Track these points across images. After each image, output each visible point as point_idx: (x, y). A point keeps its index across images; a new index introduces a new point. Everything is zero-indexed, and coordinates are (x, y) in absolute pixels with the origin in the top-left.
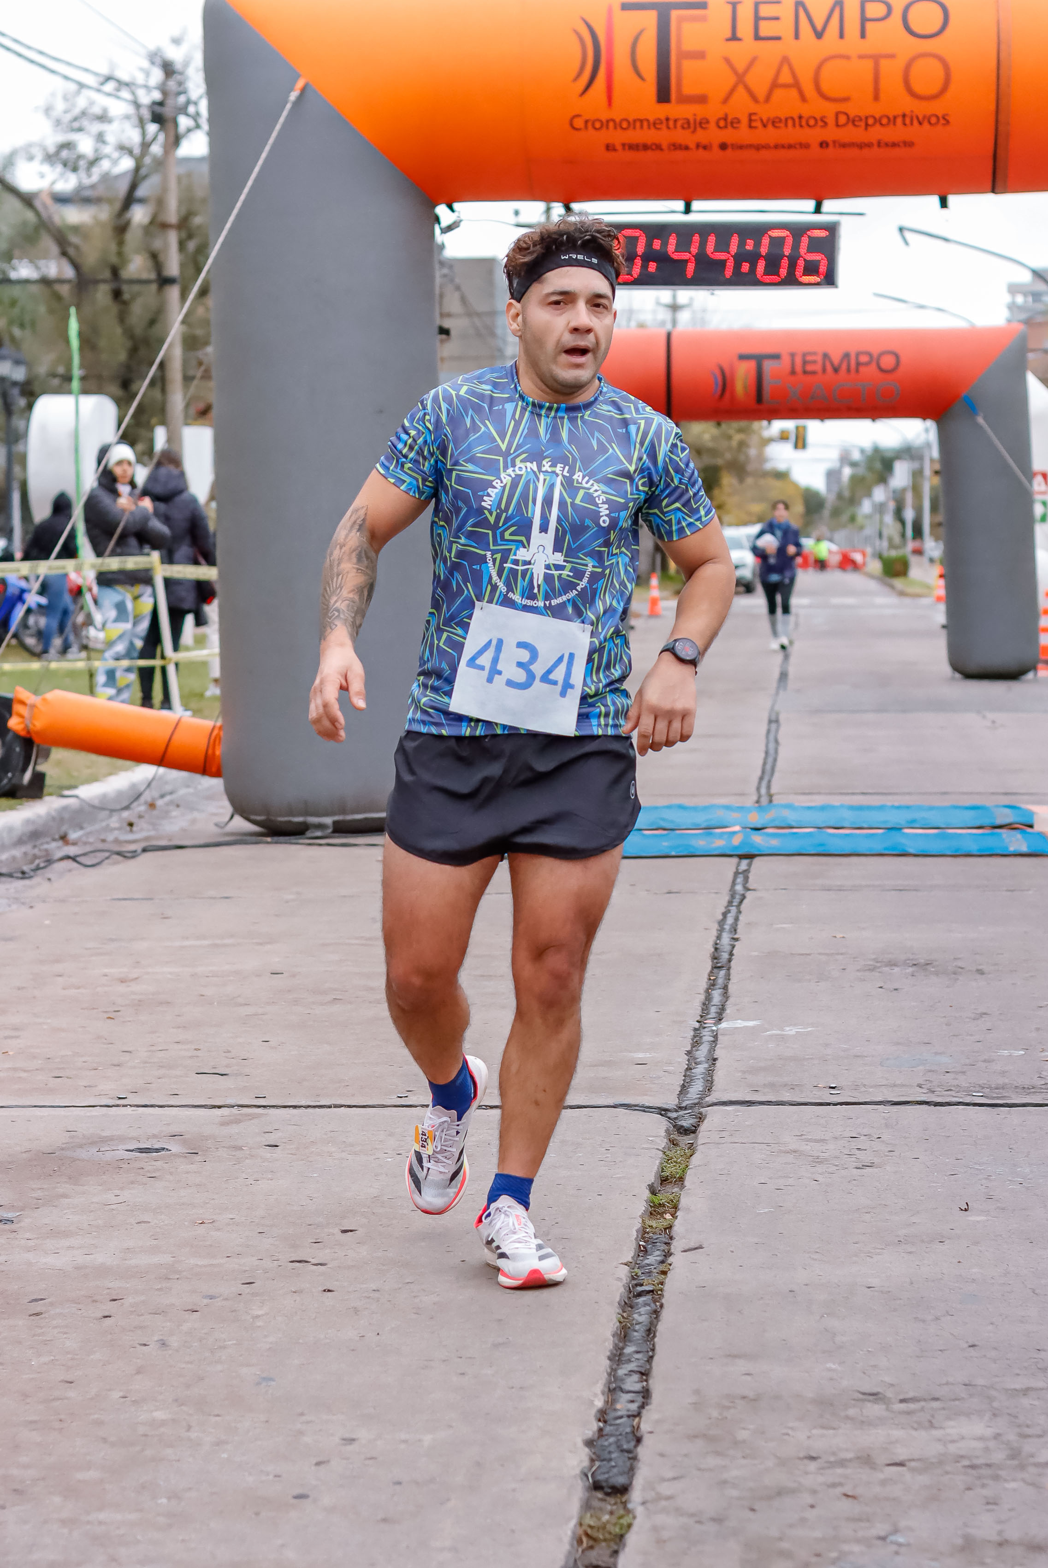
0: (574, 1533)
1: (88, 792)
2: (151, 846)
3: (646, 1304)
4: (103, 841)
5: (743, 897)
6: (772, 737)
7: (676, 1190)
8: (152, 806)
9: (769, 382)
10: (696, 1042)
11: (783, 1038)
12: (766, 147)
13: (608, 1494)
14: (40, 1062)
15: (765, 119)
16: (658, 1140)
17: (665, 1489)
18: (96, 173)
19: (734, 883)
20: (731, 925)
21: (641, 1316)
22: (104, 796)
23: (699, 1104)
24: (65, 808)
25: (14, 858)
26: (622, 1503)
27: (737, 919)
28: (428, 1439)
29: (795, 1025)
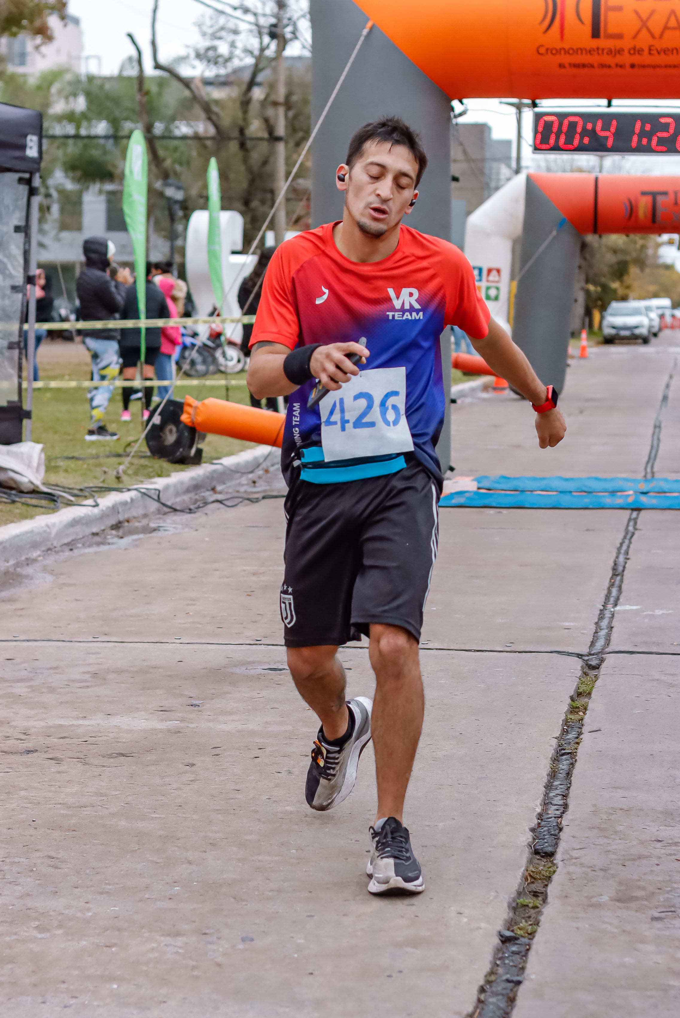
0: (523, 874)
1: (228, 461)
2: (269, 495)
3: (566, 760)
4: (238, 492)
5: (633, 534)
6: (655, 437)
7: (586, 700)
8: (267, 471)
9: (660, 210)
10: (601, 617)
11: (653, 617)
12: (659, 66)
13: (542, 857)
14: (208, 619)
15: (659, 49)
16: (576, 672)
17: (575, 854)
18: (231, 67)
19: (628, 525)
20: (625, 551)
21: (564, 766)
22: (238, 464)
23: (602, 652)
24: (214, 471)
25: (184, 501)
26: (550, 861)
27: (628, 547)
28: (441, 825)
29: (661, 609)
